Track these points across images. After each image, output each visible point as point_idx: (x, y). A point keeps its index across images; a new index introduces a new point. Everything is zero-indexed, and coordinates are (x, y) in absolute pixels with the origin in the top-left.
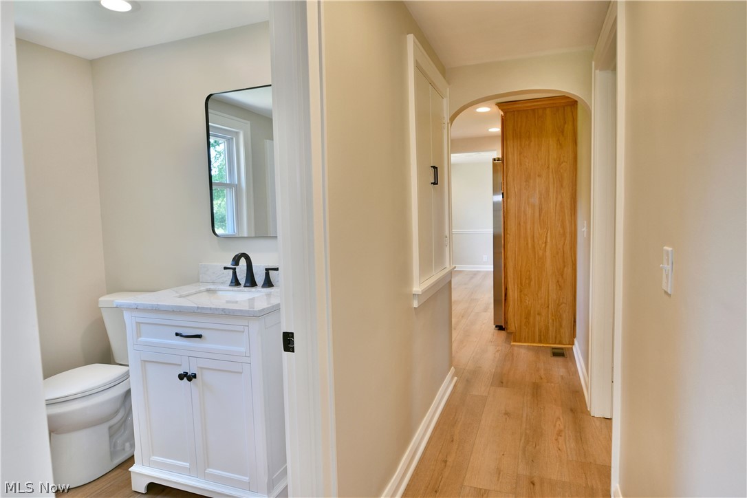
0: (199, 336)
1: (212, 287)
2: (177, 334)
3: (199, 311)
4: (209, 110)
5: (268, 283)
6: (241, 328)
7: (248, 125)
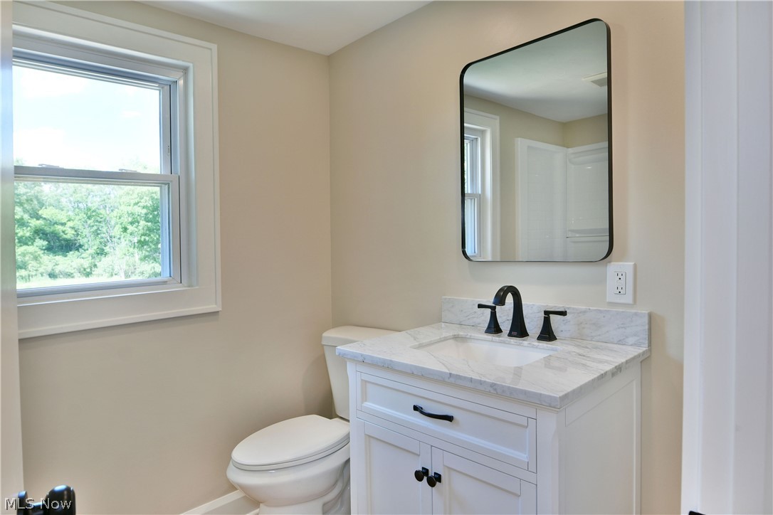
0: (449, 418)
1: (462, 332)
2: (416, 408)
3: (452, 380)
5: (547, 334)
6: (523, 421)
7: (498, 121)
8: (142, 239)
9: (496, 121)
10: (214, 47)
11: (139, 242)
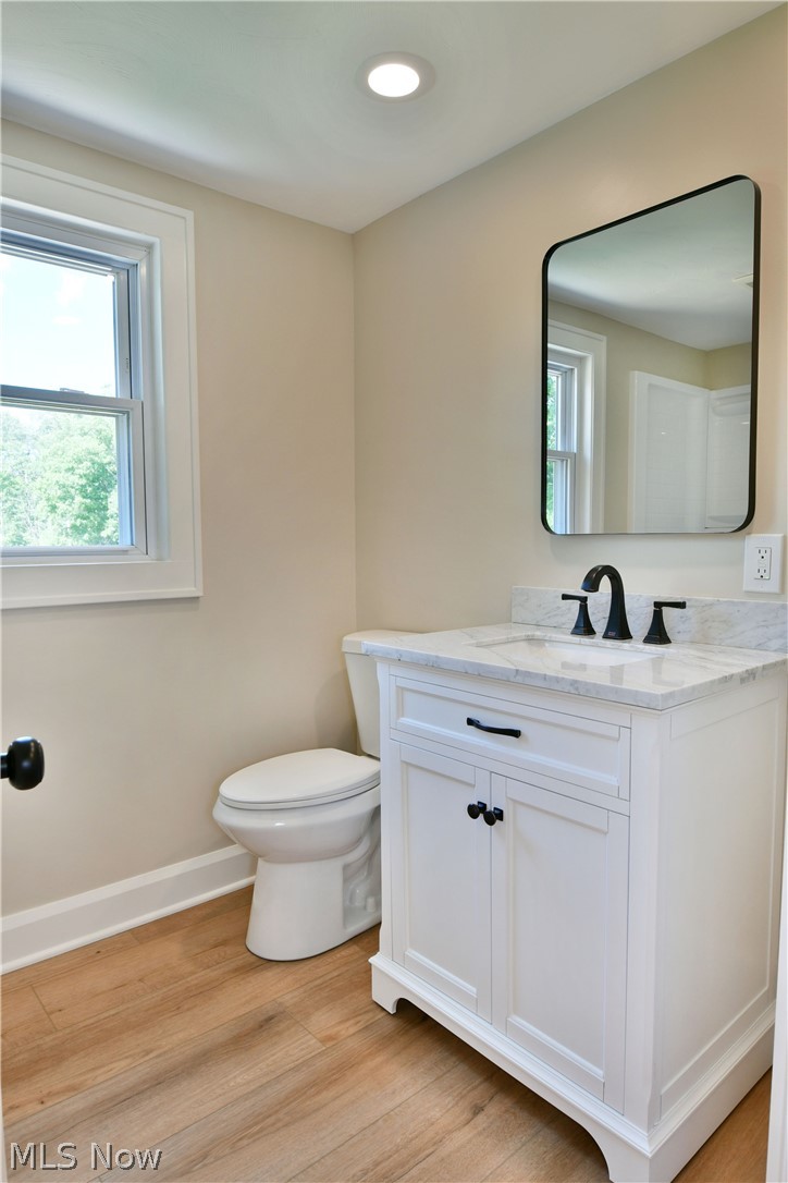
0: (515, 733)
1: (538, 634)
2: (470, 722)
3: (519, 679)
4: (549, 321)
5: (658, 634)
7: (604, 344)
8: (78, 523)
9: (602, 343)
10: (189, 215)
11: (74, 527)
